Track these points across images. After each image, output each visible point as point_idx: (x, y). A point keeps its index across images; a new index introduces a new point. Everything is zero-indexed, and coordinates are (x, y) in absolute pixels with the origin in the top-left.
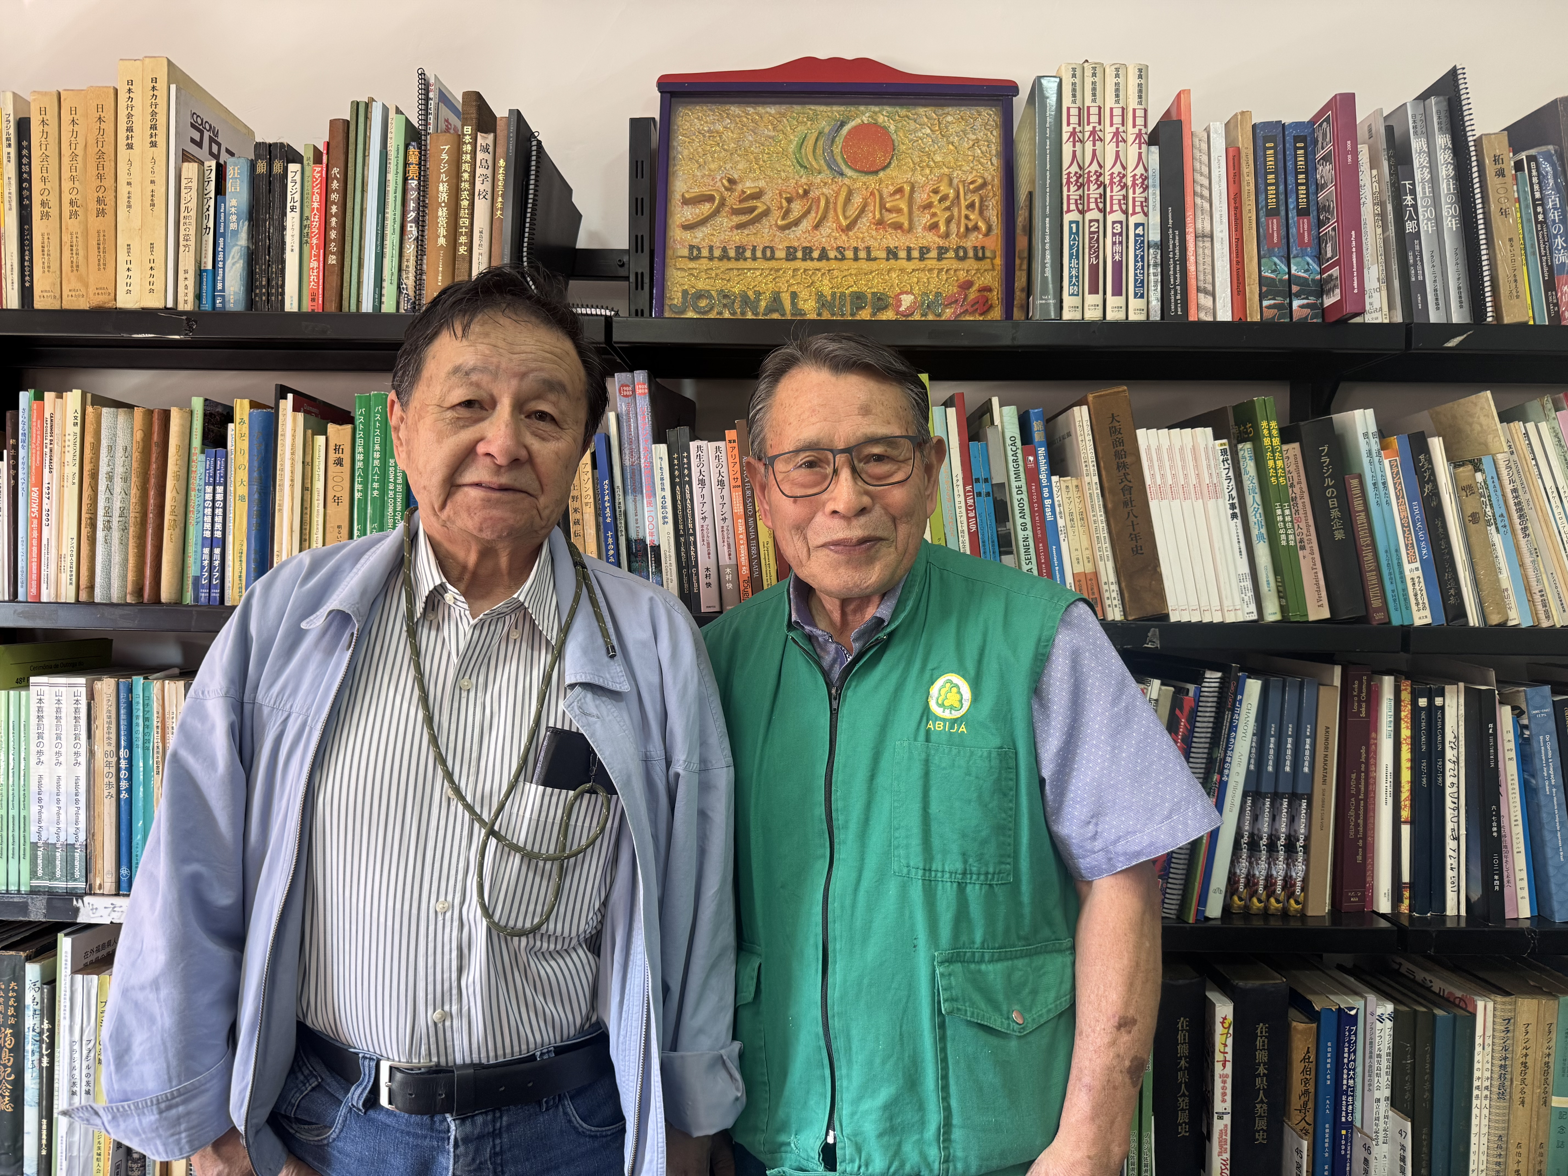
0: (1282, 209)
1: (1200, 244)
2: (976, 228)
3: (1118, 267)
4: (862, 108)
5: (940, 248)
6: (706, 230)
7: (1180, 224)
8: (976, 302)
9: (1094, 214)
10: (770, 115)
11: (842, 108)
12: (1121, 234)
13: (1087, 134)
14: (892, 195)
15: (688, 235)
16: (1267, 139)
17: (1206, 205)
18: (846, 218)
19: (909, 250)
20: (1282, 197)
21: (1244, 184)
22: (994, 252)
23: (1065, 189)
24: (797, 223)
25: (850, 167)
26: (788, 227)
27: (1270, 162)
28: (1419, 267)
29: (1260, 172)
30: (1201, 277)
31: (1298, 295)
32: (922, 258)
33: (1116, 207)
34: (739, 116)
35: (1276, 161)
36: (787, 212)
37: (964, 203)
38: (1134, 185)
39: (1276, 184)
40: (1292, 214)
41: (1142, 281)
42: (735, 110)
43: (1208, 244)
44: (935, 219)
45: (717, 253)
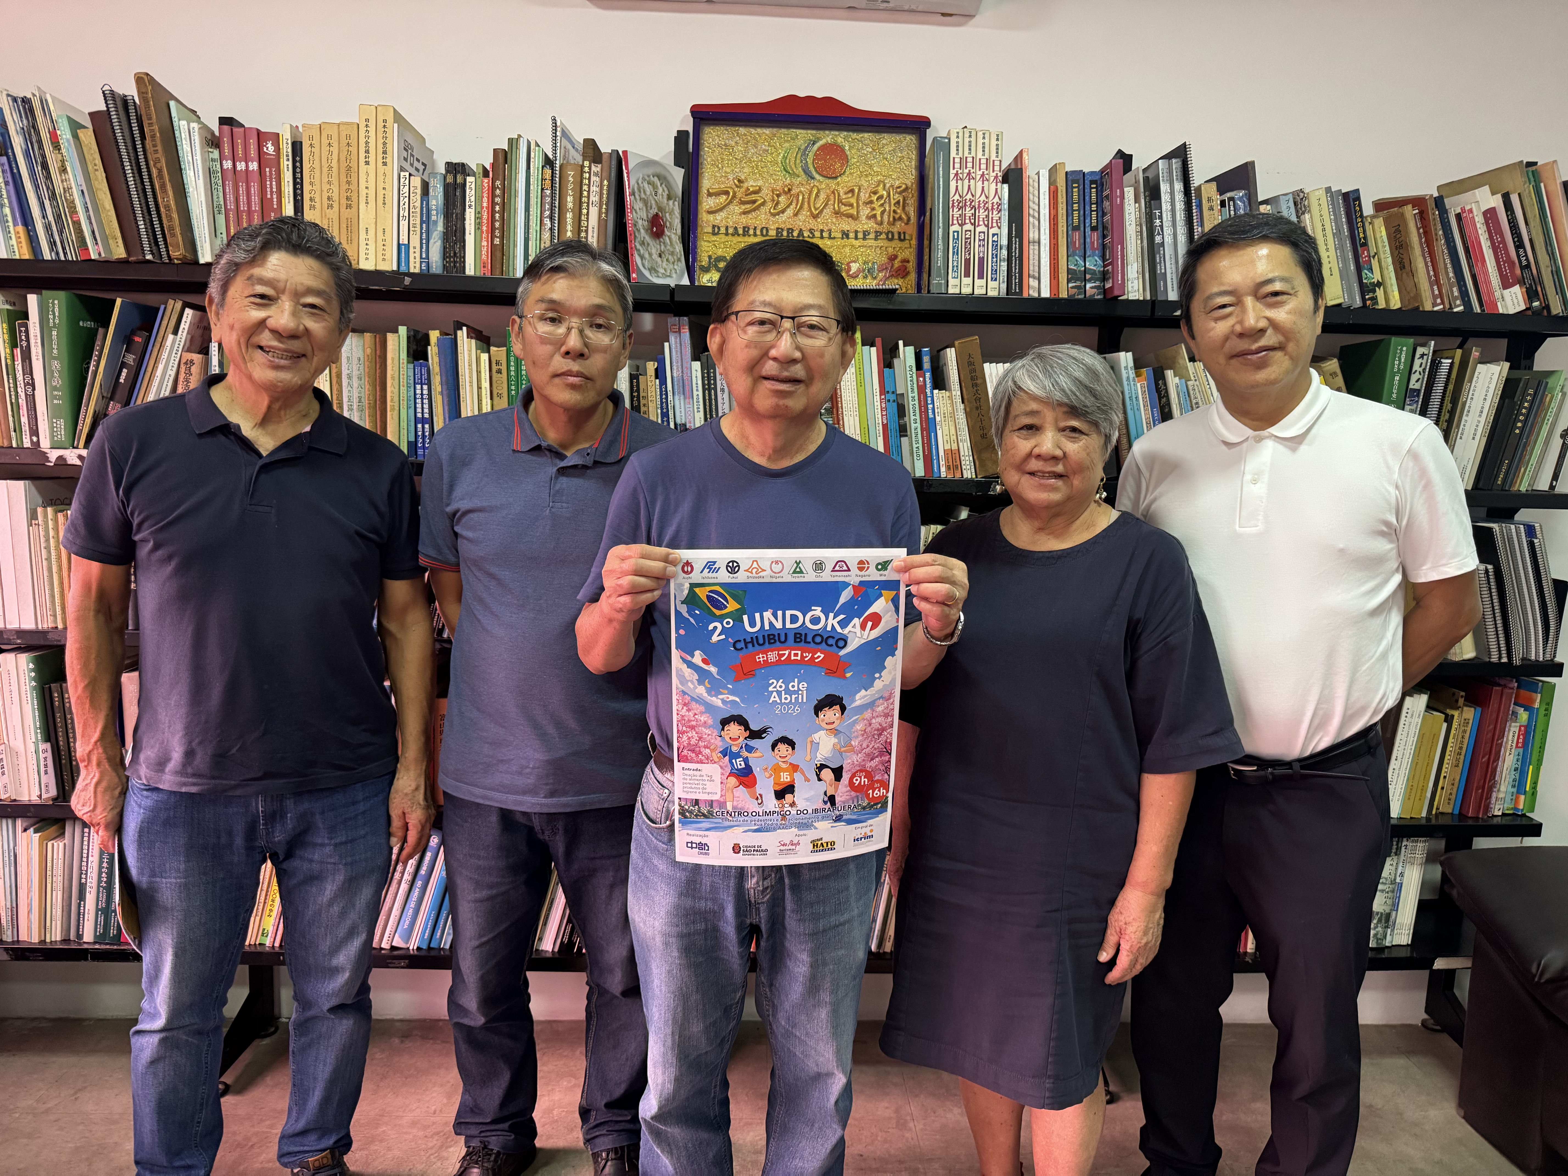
0: (1082, 226)
1: (1031, 247)
2: (900, 218)
3: (981, 260)
4: (827, 132)
5: (876, 232)
6: (723, 214)
7: (1020, 234)
8: (899, 269)
9: (968, 227)
10: (767, 135)
11: (814, 132)
12: (984, 240)
13: (965, 175)
14: (846, 193)
15: (711, 217)
16: (1074, 182)
17: (1036, 223)
18: (816, 209)
19: (856, 232)
20: (1082, 218)
21: (1060, 209)
22: (911, 236)
23: (951, 210)
24: (783, 211)
25: (820, 174)
26: (778, 214)
27: (1075, 197)
28: (1163, 264)
29: (1069, 203)
30: (1031, 268)
31: (1090, 280)
32: (864, 238)
33: (981, 223)
34: (745, 135)
35: (1079, 195)
36: (778, 203)
37: (893, 202)
38: (993, 209)
39: (1079, 210)
40: (1088, 230)
41: (996, 270)
42: (742, 130)
43: (1037, 247)
44: (874, 212)
45: (731, 231)
